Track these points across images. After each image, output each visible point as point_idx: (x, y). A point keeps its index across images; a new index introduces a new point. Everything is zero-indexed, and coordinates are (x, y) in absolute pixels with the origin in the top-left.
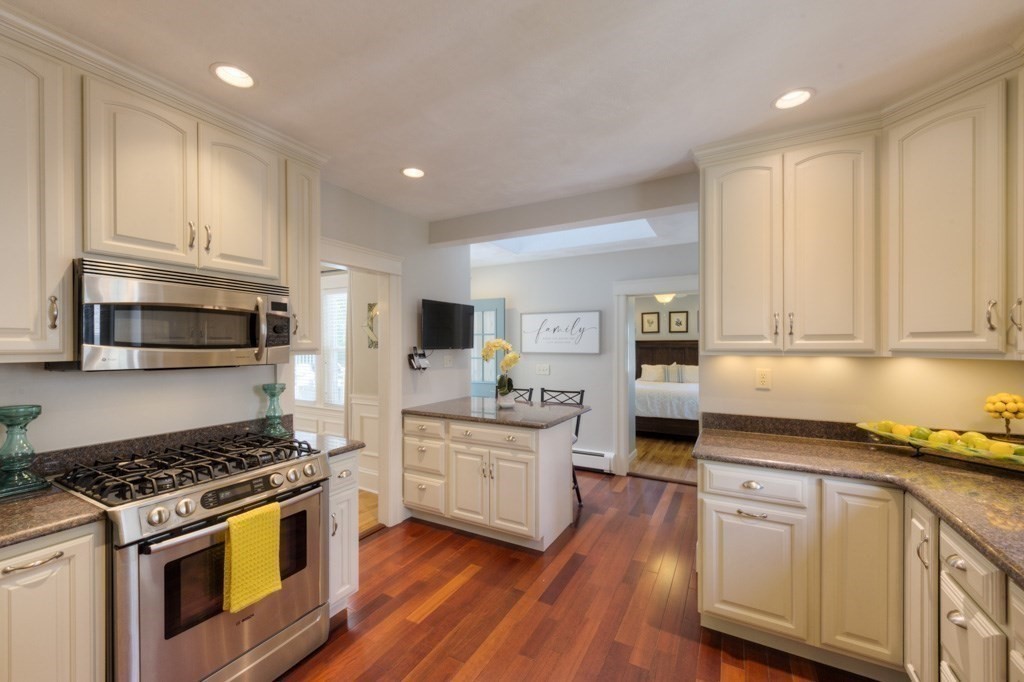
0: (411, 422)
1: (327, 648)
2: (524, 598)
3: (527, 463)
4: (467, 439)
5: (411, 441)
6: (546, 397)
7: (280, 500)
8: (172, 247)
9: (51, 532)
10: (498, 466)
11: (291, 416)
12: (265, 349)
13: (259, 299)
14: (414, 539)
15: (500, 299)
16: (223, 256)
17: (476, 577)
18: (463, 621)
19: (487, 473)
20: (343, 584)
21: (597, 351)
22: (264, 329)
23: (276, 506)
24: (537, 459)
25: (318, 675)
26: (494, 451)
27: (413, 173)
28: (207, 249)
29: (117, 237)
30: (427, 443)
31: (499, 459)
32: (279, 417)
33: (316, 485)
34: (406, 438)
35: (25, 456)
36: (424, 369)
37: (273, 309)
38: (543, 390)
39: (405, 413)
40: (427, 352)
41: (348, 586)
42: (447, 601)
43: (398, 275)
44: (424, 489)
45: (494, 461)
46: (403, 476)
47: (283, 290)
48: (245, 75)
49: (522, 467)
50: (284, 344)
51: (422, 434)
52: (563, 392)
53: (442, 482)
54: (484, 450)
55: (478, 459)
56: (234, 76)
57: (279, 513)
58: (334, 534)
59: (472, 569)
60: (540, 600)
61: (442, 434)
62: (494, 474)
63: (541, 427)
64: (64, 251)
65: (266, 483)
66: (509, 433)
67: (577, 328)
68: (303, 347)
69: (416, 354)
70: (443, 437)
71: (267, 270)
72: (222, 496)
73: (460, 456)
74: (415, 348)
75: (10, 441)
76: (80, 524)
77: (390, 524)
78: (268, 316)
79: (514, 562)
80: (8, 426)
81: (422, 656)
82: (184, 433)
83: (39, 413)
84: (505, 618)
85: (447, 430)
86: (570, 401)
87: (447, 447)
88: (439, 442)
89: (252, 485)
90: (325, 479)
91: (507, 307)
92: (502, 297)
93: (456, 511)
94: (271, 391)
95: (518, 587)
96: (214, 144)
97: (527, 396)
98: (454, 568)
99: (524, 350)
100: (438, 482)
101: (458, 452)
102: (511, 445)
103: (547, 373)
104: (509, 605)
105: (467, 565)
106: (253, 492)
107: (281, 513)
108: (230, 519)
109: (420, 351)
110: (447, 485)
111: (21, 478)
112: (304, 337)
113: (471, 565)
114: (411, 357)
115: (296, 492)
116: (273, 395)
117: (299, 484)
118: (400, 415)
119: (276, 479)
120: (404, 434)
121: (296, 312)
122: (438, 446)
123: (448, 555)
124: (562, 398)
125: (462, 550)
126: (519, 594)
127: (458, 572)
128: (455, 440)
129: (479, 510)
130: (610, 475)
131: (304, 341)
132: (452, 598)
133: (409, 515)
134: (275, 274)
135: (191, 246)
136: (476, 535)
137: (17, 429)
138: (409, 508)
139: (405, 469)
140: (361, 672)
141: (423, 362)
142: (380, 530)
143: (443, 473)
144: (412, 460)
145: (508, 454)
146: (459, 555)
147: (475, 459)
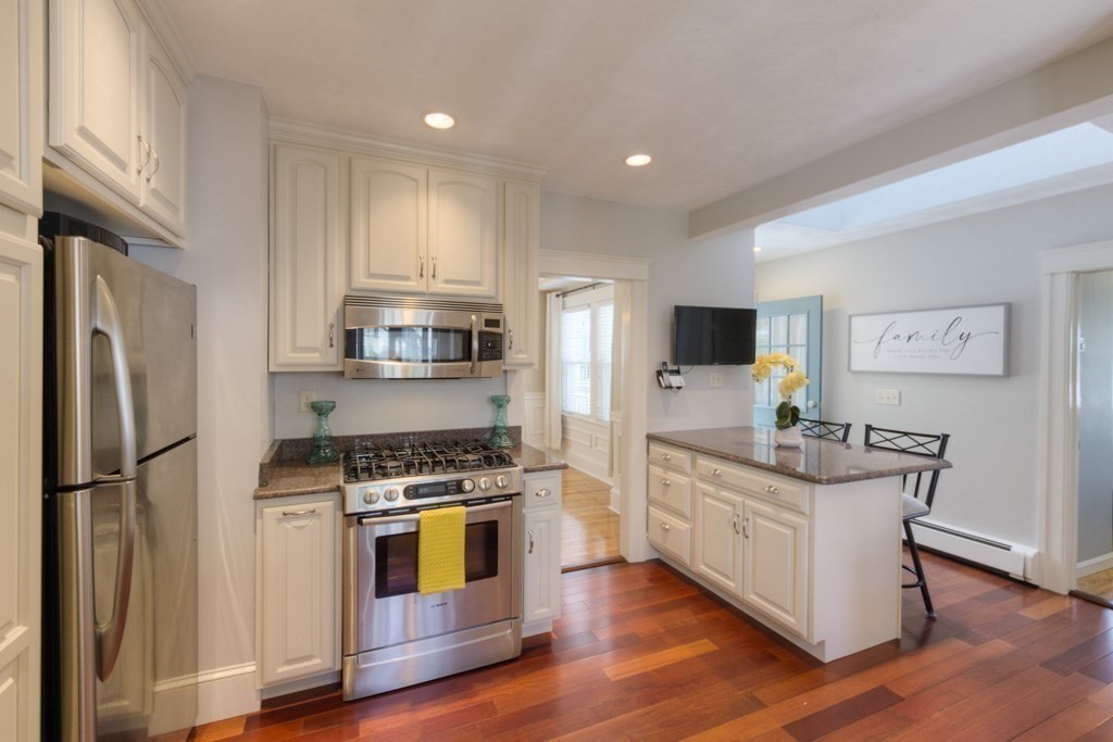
0: (656, 449)
1: (518, 663)
2: (760, 714)
3: (795, 529)
4: (715, 479)
5: (656, 471)
6: (874, 438)
7: (467, 506)
8: (407, 278)
9: (308, 493)
10: (755, 523)
11: (520, 427)
12: (478, 363)
13: (473, 317)
14: (651, 585)
15: (812, 298)
16: (447, 281)
17: (706, 657)
18: (662, 703)
19: (740, 530)
20: (541, 605)
21: (999, 370)
22: (475, 345)
23: (463, 509)
24: (811, 527)
25: (499, 685)
26: (749, 502)
27: (638, 160)
28: (434, 276)
29: (371, 276)
30: (672, 477)
31: (756, 513)
32: (505, 428)
33: (509, 497)
34: (651, 466)
35: (326, 437)
36: (679, 388)
37: (486, 326)
38: (869, 428)
39: (651, 438)
40: (683, 369)
41: (546, 610)
42: (655, 671)
43: (643, 281)
44: (667, 530)
45: (750, 516)
46: (647, 509)
47: (498, 308)
48: (446, 117)
49: (788, 532)
50: (495, 359)
51: (667, 465)
52: (906, 434)
53: (688, 526)
54: (737, 498)
55: (729, 508)
56: (439, 121)
57: (464, 517)
58: (530, 552)
59: (705, 646)
60: (786, 728)
61: (688, 469)
62: (750, 532)
63: (819, 482)
64: (339, 290)
65: (459, 488)
66: (771, 482)
67: (955, 333)
68: (519, 361)
69: (666, 371)
70: (689, 472)
71: (483, 290)
72: (421, 491)
73: (707, 500)
74: (665, 364)
75: (320, 426)
76: (325, 491)
77: (631, 559)
78: (481, 334)
79: (772, 659)
80: (319, 415)
81: (599, 719)
82: (429, 433)
83: (334, 407)
84: (720, 727)
85: (694, 464)
86: (920, 450)
87: (693, 485)
88: (686, 477)
89: (446, 487)
90: (518, 494)
91: (825, 308)
92: (820, 293)
93: (703, 567)
94: (499, 403)
95: (759, 694)
96: (440, 184)
97: (840, 434)
98: (683, 636)
99: (853, 368)
100: (683, 526)
101: (705, 494)
102: (771, 496)
103: (896, 402)
104: (736, 712)
105: (698, 638)
106: (447, 493)
107: (467, 518)
108: (422, 512)
109: (671, 367)
110: (692, 531)
111: (325, 452)
112: (520, 352)
113: (706, 640)
114: (659, 373)
115: (489, 500)
116: (500, 406)
117: (489, 494)
118: (645, 441)
119: (468, 485)
120: (650, 462)
121: (512, 329)
122: (683, 483)
123: (685, 617)
124: (904, 442)
125: (703, 616)
126: (758, 704)
127: (685, 642)
128: (702, 478)
129: (730, 575)
130: (1025, 585)
131: (520, 356)
132: (663, 670)
133: (655, 556)
134: (491, 293)
135: (421, 275)
136: (731, 605)
137: (323, 418)
138: (653, 547)
139: (650, 502)
140: (534, 704)
141: (675, 380)
142: (618, 562)
143: (688, 515)
144: (656, 493)
145: (768, 509)
146: (695, 622)
147: (726, 507)
